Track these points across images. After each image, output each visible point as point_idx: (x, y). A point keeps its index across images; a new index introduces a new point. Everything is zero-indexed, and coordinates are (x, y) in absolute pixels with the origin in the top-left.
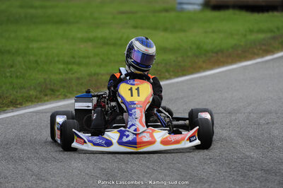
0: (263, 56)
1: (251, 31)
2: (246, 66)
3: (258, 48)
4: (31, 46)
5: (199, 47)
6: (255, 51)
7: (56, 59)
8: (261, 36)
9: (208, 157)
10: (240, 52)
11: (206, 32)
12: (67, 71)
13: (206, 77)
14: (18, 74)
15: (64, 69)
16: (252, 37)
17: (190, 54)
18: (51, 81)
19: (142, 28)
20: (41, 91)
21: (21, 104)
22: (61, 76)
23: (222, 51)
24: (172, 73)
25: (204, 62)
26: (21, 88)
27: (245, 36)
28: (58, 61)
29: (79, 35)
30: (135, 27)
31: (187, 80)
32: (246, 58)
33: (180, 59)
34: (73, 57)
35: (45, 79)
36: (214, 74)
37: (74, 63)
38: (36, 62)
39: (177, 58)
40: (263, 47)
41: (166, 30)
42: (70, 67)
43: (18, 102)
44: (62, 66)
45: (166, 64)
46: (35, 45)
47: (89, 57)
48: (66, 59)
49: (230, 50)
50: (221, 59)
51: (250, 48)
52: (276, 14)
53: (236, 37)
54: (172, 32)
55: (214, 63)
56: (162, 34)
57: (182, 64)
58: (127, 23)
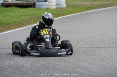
0: (27, 26)
1: (22, 16)
2: (21, 30)
3: (25, 22)
6: (24, 23)
8: (26, 18)
9: (9, 66)
10: (18, 24)
16: (22, 18)
23: (10, 24)
25: (3, 28)
27: (20, 17)
32: (21, 27)
36: (8, 33)
40: (27, 22)
49: (14, 23)
50: (10, 27)
51: (22, 22)
52: (31, 8)
53: (16, 18)
55: (7, 28)
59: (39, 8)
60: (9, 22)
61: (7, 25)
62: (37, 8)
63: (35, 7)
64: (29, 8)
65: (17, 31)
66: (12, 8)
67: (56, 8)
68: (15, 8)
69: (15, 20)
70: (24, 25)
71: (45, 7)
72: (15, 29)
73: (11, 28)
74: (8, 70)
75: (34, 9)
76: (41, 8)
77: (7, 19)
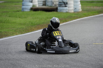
1: (48, 18)
5: (32, 23)
10: (45, 25)
11: (33, 18)
13: (36, 33)
17: (29, 25)
19: (12, 17)
24: (25, 32)
25: (34, 28)
27: (46, 20)
30: (10, 17)
33: (26, 27)
36: (38, 32)
41: (20, 17)
45: (22, 29)
49: (42, 24)
52: (54, 12)
54: (22, 18)
55: (38, 28)
56: (19, 19)
57: (28, 29)
58: (7, 15)
59: (60, 12)
60: (38, 23)
61: (37, 26)
62: (59, 12)
63: (57, 11)
64: (53, 12)
66: (39, 12)
67: (74, 12)
68: (42, 12)
69: (43, 21)
71: (65, 11)
73: (40, 28)
75: (57, 12)
76: (62, 12)
77: (37, 21)
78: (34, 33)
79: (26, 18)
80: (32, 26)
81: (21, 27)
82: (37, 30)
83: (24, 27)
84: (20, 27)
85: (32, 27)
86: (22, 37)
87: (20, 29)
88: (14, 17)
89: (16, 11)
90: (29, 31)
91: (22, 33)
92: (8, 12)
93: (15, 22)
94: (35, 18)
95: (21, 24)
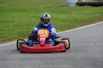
1: (94, 13)
2: (93, 26)
4: (14, 19)
5: (75, 19)
6: (96, 20)
7: (24, 24)
10: (90, 21)
11: (77, 14)
12: (28, 28)
14: (11, 29)
15: (27, 27)
16: (95, 15)
17: (72, 21)
18: (22, 32)
19: (54, 13)
20: (19, 35)
21: (12, 40)
22: (26, 30)
23: (84, 20)
24: (66, 29)
26: (12, 34)
27: (92, 15)
28: (25, 25)
29: (32, 15)
30: (52, 12)
31: (72, 31)
32: (93, 23)
33: (69, 23)
34: (30, 23)
35: (20, 31)
36: (81, 29)
37: (31, 25)
38: (17, 25)
39: (68, 23)
41: (63, 13)
42: (29, 27)
43: (11, 39)
44: (26, 26)
45: (64, 25)
46: (16, 19)
47: (36, 23)
48: (28, 24)
49: (87, 20)
50: (84, 23)
51: (94, 19)
53: (89, 15)
54: (65, 14)
55: (81, 25)
56: (62, 14)
57: (70, 25)
58: (49, 11)
60: (83, 19)
61: (81, 22)
65: (89, 26)
66: (86, 7)
68: (89, 7)
69: (88, 17)
70: (96, 21)
72: (87, 25)
74: (81, 61)
77: (81, 17)
78: (77, 30)
79: (70, 13)
80: (75, 22)
81: (63, 24)
82: (81, 27)
83: (66, 23)
84: (61, 23)
85: (75, 24)
86: (62, 34)
87: (61, 25)
88: (57, 13)
89: (60, 7)
90: (71, 28)
91: (62, 30)
92: (50, 7)
93: (57, 18)
94: (80, 14)
95: (63, 20)
